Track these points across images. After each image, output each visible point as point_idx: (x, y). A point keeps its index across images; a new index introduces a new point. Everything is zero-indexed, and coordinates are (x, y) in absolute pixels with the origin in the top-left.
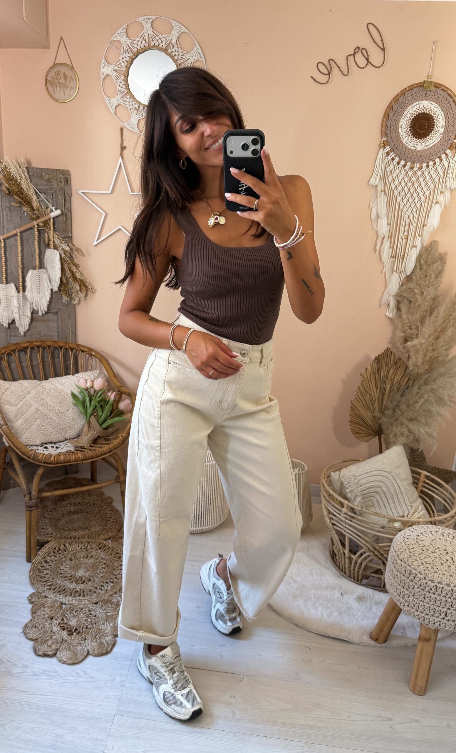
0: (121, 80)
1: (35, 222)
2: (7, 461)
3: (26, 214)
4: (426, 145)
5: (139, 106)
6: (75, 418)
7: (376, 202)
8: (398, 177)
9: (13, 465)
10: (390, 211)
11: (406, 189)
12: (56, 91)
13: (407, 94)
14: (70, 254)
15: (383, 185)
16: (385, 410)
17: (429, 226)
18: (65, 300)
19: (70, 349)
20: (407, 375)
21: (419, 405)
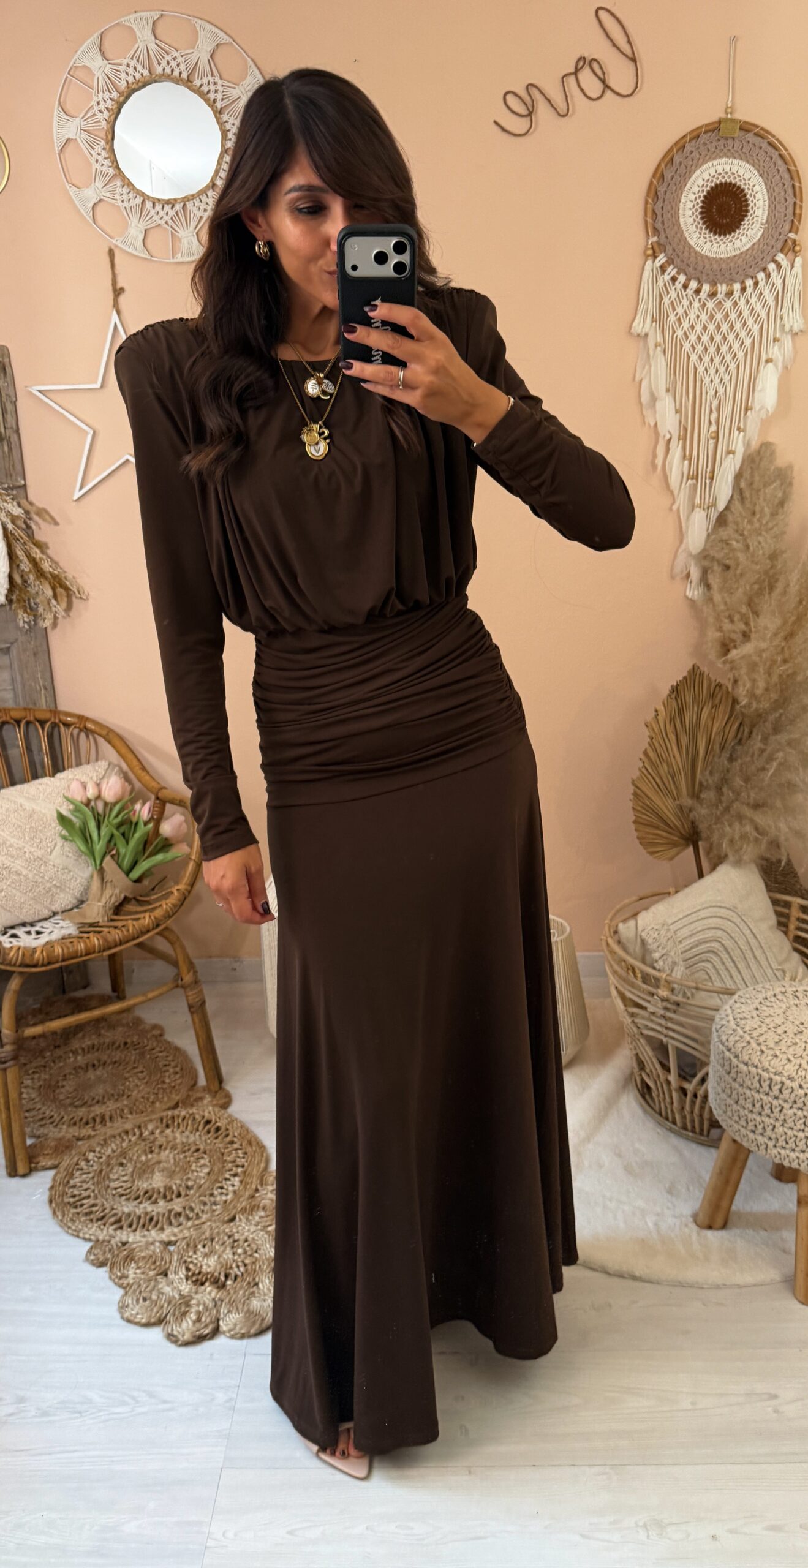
0: (98, 148)
4: (736, 246)
5: (143, 201)
6: (70, 867)
7: (647, 368)
8: (687, 315)
10: (679, 383)
11: (705, 338)
13: (688, 148)
14: (25, 523)
15: (659, 332)
16: (700, 791)
17: (757, 409)
18: (24, 622)
19: (39, 721)
20: (736, 718)
21: (769, 774)
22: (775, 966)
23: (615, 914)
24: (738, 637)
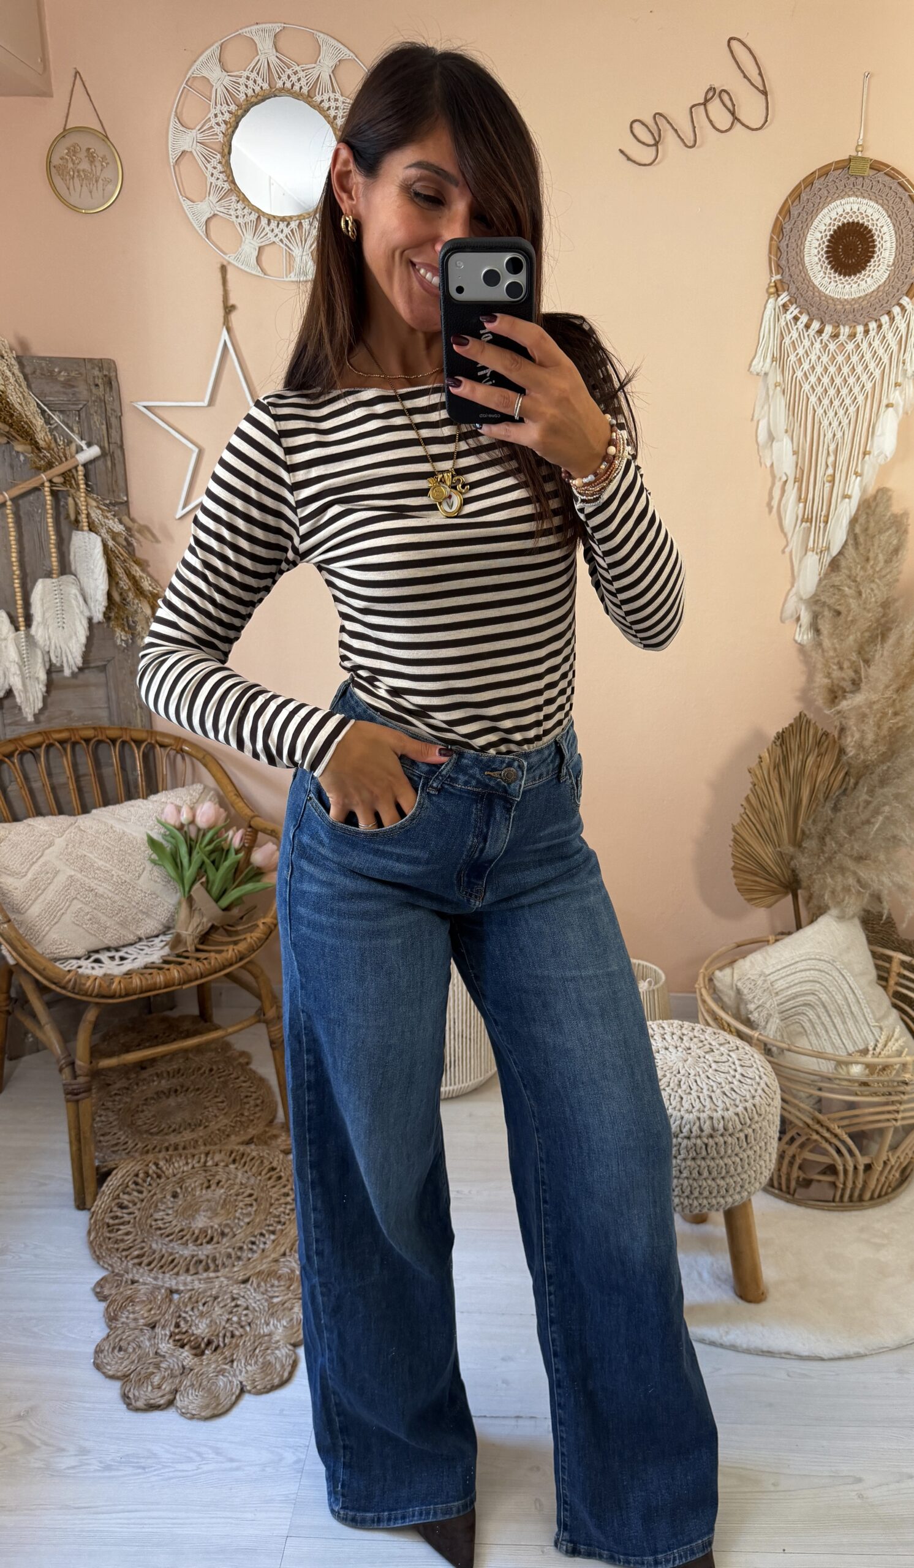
0: (214, 162)
1: (43, 475)
2: (13, 994)
3: (22, 458)
4: (860, 288)
5: (259, 217)
6: (158, 892)
7: (766, 407)
8: (808, 356)
9: (27, 1001)
10: (797, 425)
11: (826, 380)
12: (71, 187)
13: (817, 185)
14: (126, 539)
15: (779, 371)
16: (802, 840)
17: (876, 453)
18: (122, 640)
19: (135, 741)
20: (843, 767)
21: (875, 829)
22: (873, 1023)
23: (711, 962)
24: (847, 685)
